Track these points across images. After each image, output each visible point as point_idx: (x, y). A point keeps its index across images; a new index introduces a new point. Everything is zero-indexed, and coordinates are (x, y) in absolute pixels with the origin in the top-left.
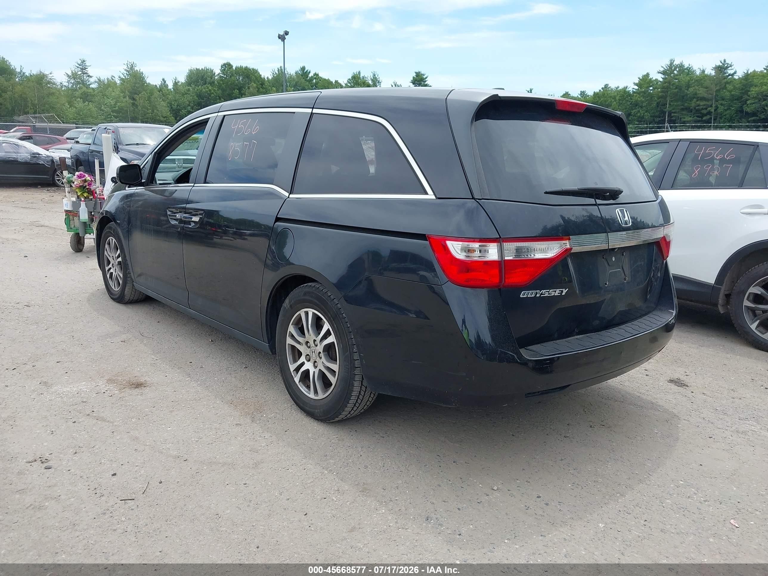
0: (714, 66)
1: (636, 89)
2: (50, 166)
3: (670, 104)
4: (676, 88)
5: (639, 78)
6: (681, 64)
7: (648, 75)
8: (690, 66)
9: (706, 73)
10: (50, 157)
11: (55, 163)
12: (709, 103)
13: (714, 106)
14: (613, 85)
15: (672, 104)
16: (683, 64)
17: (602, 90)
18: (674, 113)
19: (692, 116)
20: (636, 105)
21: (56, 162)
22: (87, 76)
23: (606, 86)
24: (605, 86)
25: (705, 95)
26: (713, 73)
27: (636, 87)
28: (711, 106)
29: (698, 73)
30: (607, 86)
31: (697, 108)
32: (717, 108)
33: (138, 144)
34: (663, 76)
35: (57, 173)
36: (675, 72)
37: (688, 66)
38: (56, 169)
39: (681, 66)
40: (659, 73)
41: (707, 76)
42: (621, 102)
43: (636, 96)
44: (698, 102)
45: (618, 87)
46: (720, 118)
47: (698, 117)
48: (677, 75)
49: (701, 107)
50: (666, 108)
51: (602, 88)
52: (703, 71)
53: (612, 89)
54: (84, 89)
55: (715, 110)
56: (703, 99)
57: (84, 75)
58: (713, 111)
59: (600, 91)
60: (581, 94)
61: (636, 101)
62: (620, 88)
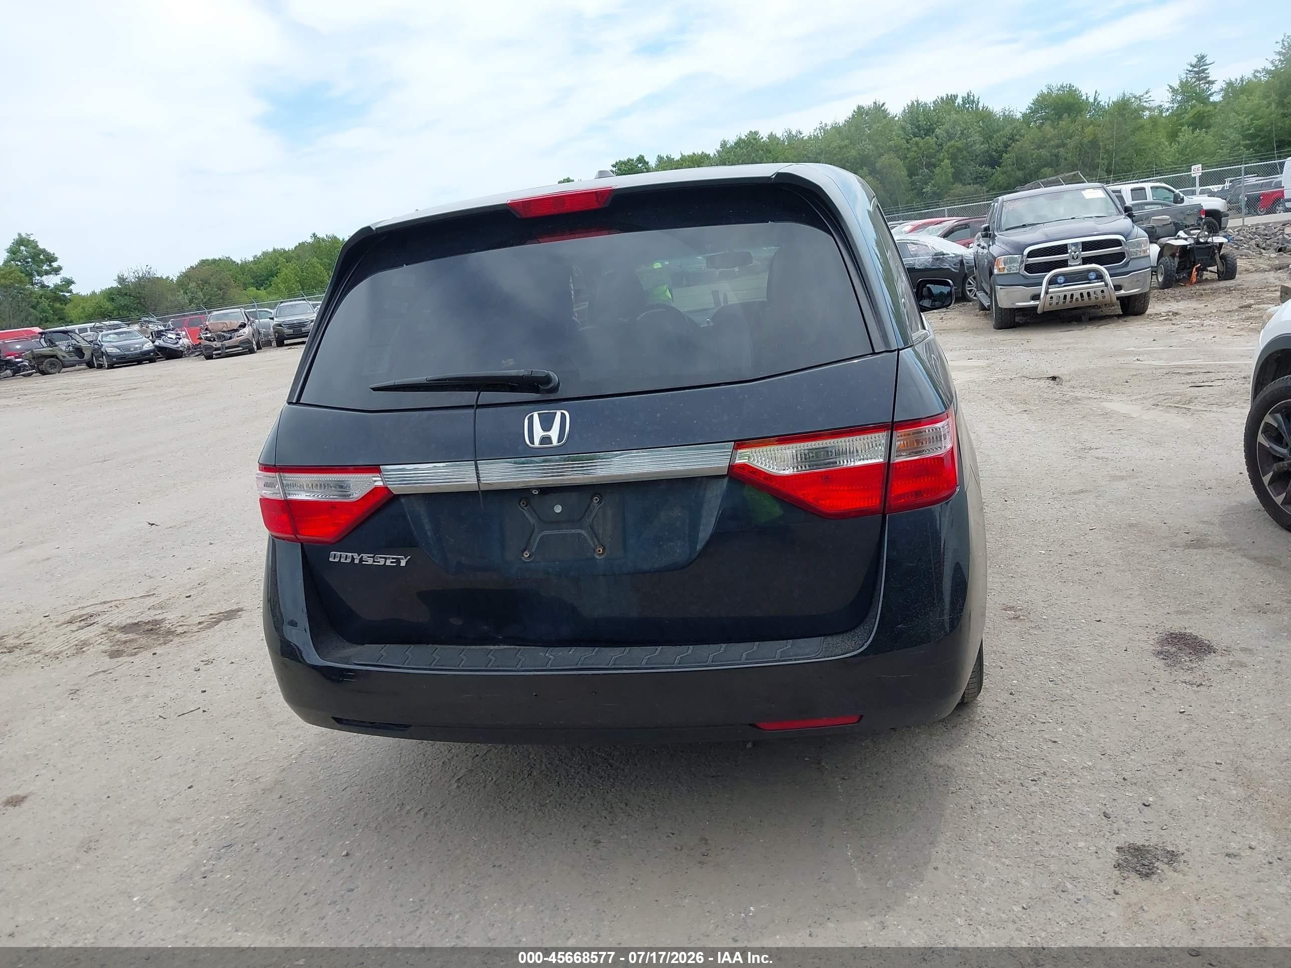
2: (958, 271)
10: (958, 256)
11: (966, 265)
21: (967, 263)
22: (1205, 83)
33: (1025, 225)
35: (969, 280)
38: (966, 274)
54: (1200, 107)
57: (1201, 83)
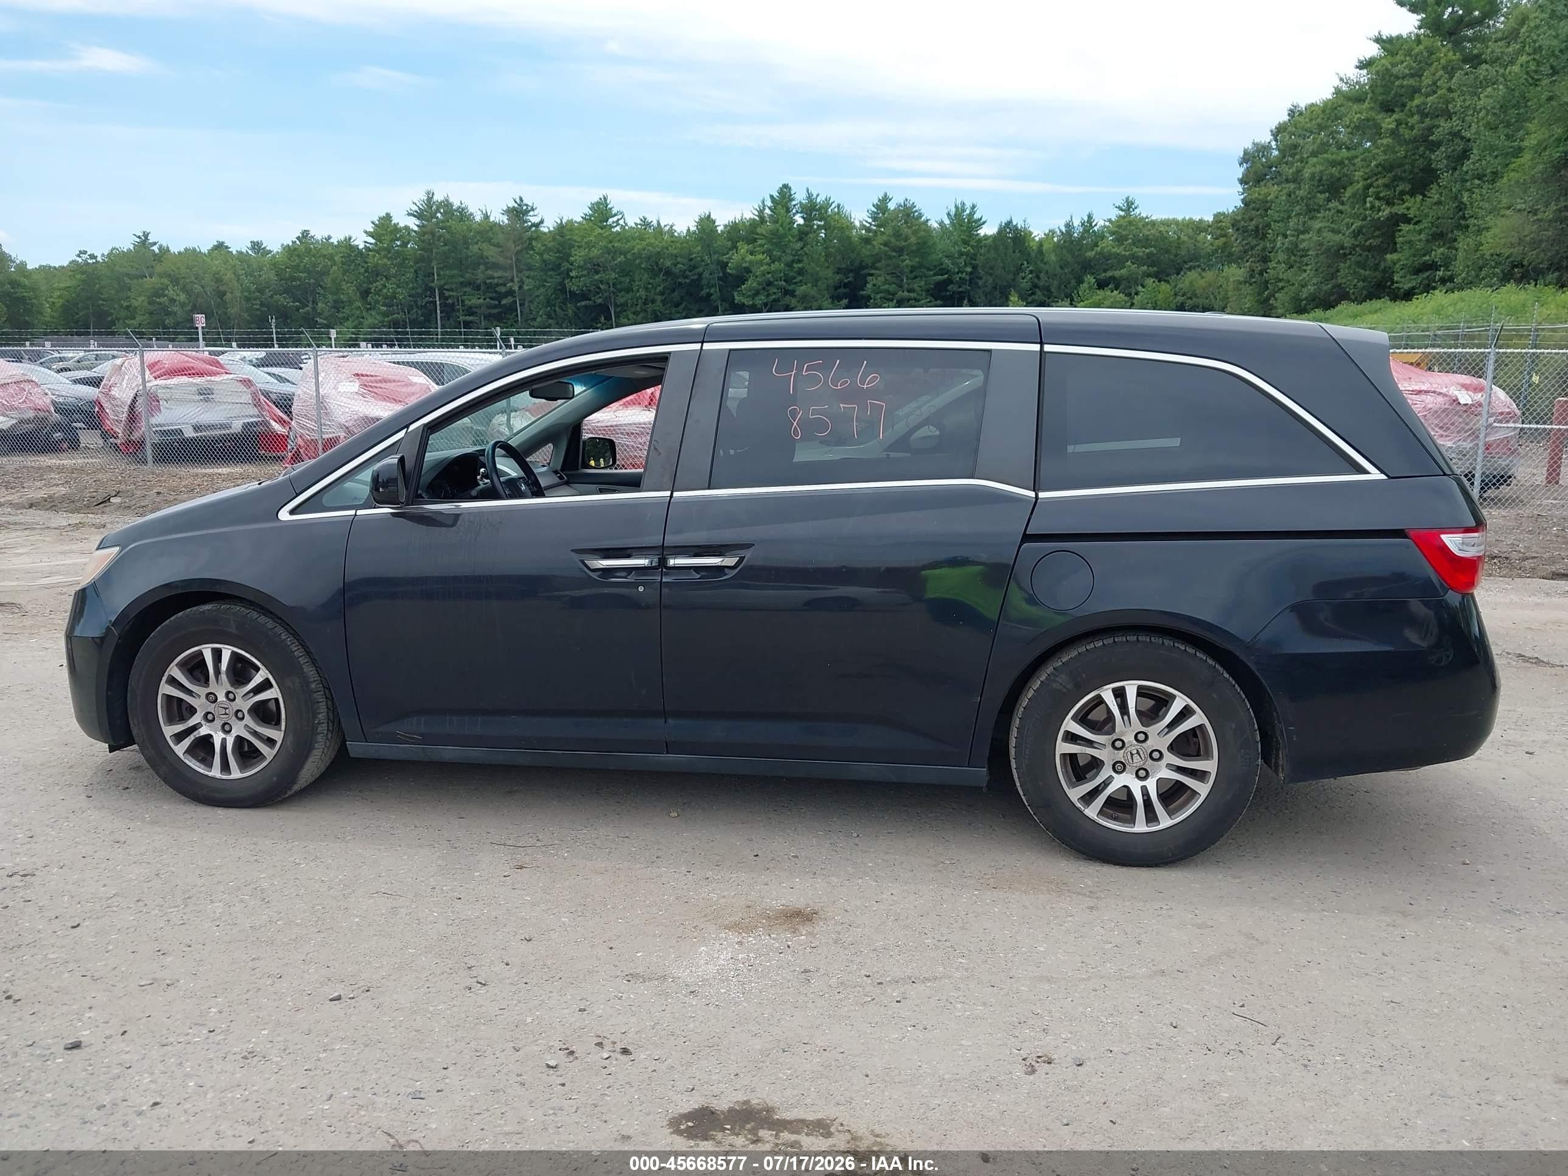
0: (505, 208)
1: (371, 244)
3: (439, 275)
4: (445, 245)
5: (373, 223)
6: (447, 201)
7: (388, 217)
8: (463, 206)
9: (492, 219)
12: (507, 274)
13: (516, 279)
14: (318, 233)
15: (442, 273)
16: (451, 200)
17: (298, 242)
18: (452, 290)
19: (483, 297)
20: (376, 273)
23: (305, 234)
24: (303, 234)
25: (501, 260)
26: (504, 220)
27: (372, 241)
28: (512, 280)
29: (478, 218)
30: (307, 234)
31: (488, 281)
32: (522, 282)
34: (418, 222)
36: (439, 215)
37: (459, 204)
39: (446, 204)
40: (409, 214)
41: (495, 224)
42: (345, 267)
43: (374, 256)
44: (490, 272)
45: (330, 237)
46: (530, 302)
47: (491, 299)
48: (443, 222)
49: (496, 281)
50: (433, 281)
51: (298, 238)
52: (486, 217)
53: (317, 241)
55: (520, 287)
56: (495, 266)
58: (516, 288)
59: (294, 242)
60: (253, 248)
61: (376, 266)
62: (334, 240)
